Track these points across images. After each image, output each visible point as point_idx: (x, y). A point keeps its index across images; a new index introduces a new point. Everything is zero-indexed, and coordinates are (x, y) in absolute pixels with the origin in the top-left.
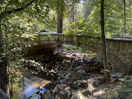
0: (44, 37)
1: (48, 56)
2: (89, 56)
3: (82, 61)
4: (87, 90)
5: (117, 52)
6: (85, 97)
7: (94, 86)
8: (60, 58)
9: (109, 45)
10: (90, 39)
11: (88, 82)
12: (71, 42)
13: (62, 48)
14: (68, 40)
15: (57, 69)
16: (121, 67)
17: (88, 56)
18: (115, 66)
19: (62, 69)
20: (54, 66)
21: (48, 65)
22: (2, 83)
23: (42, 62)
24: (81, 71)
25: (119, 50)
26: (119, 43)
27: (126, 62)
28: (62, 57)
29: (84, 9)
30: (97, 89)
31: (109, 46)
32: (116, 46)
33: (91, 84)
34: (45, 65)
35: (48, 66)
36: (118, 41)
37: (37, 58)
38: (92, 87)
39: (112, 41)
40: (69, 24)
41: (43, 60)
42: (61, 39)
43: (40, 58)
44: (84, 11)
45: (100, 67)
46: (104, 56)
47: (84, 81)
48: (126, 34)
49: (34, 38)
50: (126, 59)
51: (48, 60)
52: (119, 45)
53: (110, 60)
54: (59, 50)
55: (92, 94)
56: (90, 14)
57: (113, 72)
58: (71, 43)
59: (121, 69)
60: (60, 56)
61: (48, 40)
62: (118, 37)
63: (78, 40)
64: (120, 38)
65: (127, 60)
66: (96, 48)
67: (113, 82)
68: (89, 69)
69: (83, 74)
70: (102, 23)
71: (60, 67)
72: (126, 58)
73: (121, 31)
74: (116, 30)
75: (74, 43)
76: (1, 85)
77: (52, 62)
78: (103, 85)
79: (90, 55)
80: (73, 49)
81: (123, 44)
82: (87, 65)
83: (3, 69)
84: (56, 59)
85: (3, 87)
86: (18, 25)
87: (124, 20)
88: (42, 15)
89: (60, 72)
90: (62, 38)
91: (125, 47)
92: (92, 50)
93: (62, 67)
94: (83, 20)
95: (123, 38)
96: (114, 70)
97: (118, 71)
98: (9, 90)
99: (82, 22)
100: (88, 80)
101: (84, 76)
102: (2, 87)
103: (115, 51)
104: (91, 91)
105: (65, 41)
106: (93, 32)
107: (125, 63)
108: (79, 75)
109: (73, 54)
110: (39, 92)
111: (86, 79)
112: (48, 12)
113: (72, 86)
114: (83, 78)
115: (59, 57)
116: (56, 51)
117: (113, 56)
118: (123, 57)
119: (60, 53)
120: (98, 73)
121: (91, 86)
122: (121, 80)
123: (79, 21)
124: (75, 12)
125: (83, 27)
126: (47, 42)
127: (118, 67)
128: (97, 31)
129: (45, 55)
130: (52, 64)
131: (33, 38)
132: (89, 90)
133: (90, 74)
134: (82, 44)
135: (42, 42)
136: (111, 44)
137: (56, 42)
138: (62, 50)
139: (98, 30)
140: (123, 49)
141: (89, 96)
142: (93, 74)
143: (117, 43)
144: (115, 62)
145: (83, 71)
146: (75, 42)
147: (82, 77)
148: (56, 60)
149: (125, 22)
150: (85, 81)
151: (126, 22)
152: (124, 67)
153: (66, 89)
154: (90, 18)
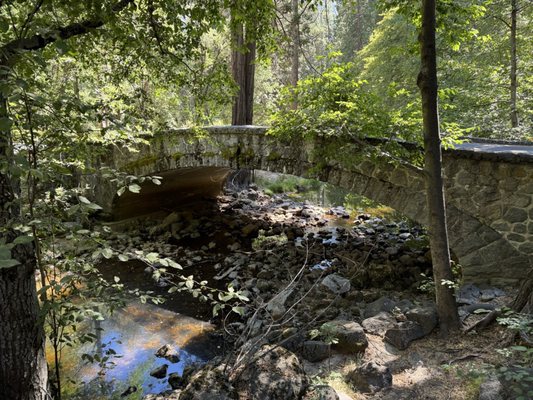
0: (182, 139)
1: (194, 218)
2: (362, 217)
3: (333, 240)
4: (365, 366)
5: (485, 204)
6: (358, 394)
7: (390, 348)
8: (243, 225)
9: (451, 175)
10: (375, 151)
11: (366, 331)
12: (291, 161)
13: (252, 185)
14: (279, 152)
15: (236, 273)
16: (502, 267)
17: (360, 217)
18: (475, 263)
19: (255, 272)
20: (221, 261)
21: (196, 255)
22: (17, 348)
23: (171, 241)
24: (335, 281)
25: (491, 195)
26: (496, 168)
27: (521, 248)
28: (254, 222)
29: (339, 21)
30: (404, 358)
31: (451, 180)
32: (482, 181)
33: (378, 339)
34: (185, 255)
35: (198, 258)
36: (490, 160)
37: (151, 225)
38: (384, 350)
39: (465, 157)
40: (277, 84)
41: (178, 233)
42: (251, 150)
43: (164, 225)
44: (341, 29)
45: (410, 266)
46: (434, 223)
47: (348, 326)
48: (518, 129)
49: (140, 146)
50: (524, 232)
51: (197, 235)
52: (496, 176)
53: (457, 239)
54: (239, 194)
55: (385, 382)
56: (366, 43)
57: (468, 286)
58: (294, 164)
59: (499, 275)
60: (243, 217)
61: (197, 155)
62: (484, 142)
63: (320, 156)
64: (493, 146)
65: (526, 236)
66: (399, 188)
67: (470, 330)
68: (367, 274)
69: (344, 295)
70: (428, 84)
71: (246, 263)
72: (523, 229)
73: (496, 115)
74: (474, 112)
75: (306, 168)
76: (14, 355)
77: (212, 245)
78: (430, 343)
79: (365, 215)
80: (297, 188)
81: (513, 170)
82: (358, 257)
83: (20, 289)
84: (230, 230)
85: (22, 363)
86: (73, 92)
87: (510, 67)
88: (172, 50)
89: (249, 283)
90: (255, 145)
91: (519, 183)
92: (381, 195)
93: (252, 266)
94: (342, 70)
95: (507, 143)
96: (469, 280)
97: (489, 283)
98: (46, 378)
99: (339, 79)
100: (365, 322)
101: (345, 302)
102: (18, 364)
103: (475, 199)
104: (382, 368)
105: (268, 160)
106: (388, 120)
107: (517, 248)
108: (325, 296)
109: (298, 209)
110: (165, 371)
111: (357, 317)
112: (198, 39)
113: (300, 345)
114: (341, 310)
115: (241, 221)
116: (227, 199)
117: (467, 221)
118: (509, 225)
119: (245, 207)
120: (403, 290)
121: (377, 346)
122: (507, 325)
123: (326, 75)
124: (303, 37)
125: (345, 99)
126: (192, 163)
127: (486, 266)
128: (404, 117)
129: (185, 213)
130: (213, 251)
131: (134, 145)
132: (374, 366)
133: (370, 296)
134: (337, 169)
135: (173, 161)
136: (462, 170)
137: (227, 161)
138: (253, 192)
139: (410, 112)
140: (510, 192)
141: (376, 391)
142: (385, 294)
143: (487, 166)
144: (478, 244)
145: (340, 280)
146: (307, 162)
147: (339, 307)
148: (227, 234)
149: (513, 78)
150: (353, 326)
151: (520, 79)
152: (513, 266)
153: (281, 364)
154: (365, 62)
